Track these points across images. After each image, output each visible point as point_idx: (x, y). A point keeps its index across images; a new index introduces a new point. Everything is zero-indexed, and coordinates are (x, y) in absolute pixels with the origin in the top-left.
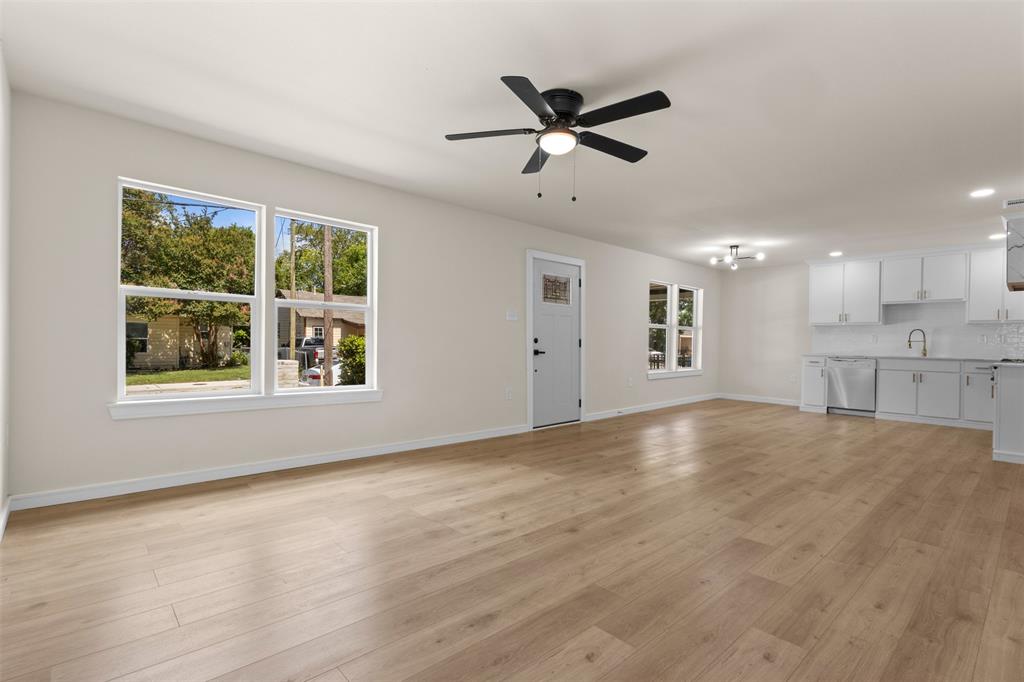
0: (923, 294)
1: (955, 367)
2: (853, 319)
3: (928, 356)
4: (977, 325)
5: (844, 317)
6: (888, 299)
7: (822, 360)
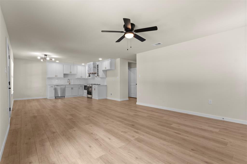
0: (71, 72)
1: (77, 86)
2: (58, 77)
3: (70, 84)
4: (78, 79)
5: (56, 76)
6: (65, 73)
7: (54, 86)
